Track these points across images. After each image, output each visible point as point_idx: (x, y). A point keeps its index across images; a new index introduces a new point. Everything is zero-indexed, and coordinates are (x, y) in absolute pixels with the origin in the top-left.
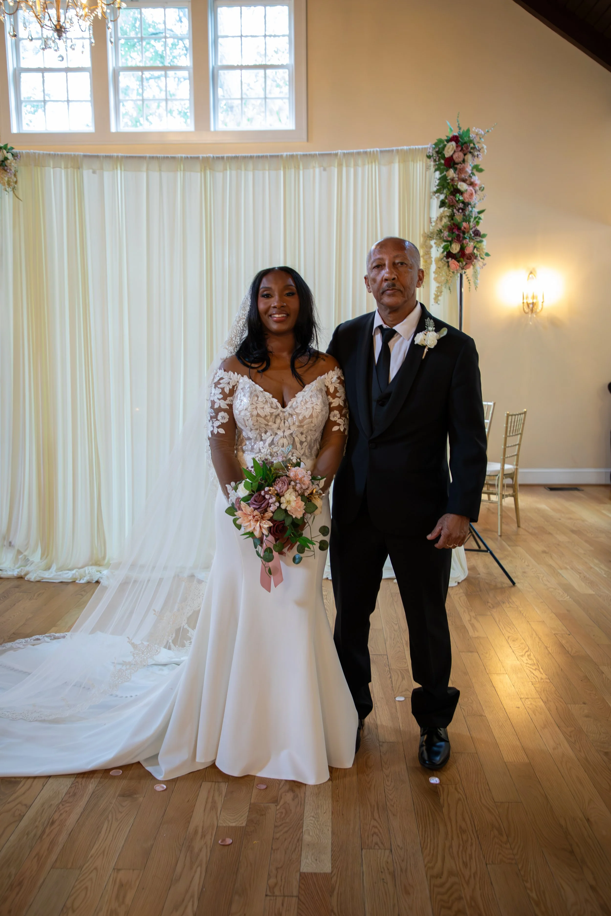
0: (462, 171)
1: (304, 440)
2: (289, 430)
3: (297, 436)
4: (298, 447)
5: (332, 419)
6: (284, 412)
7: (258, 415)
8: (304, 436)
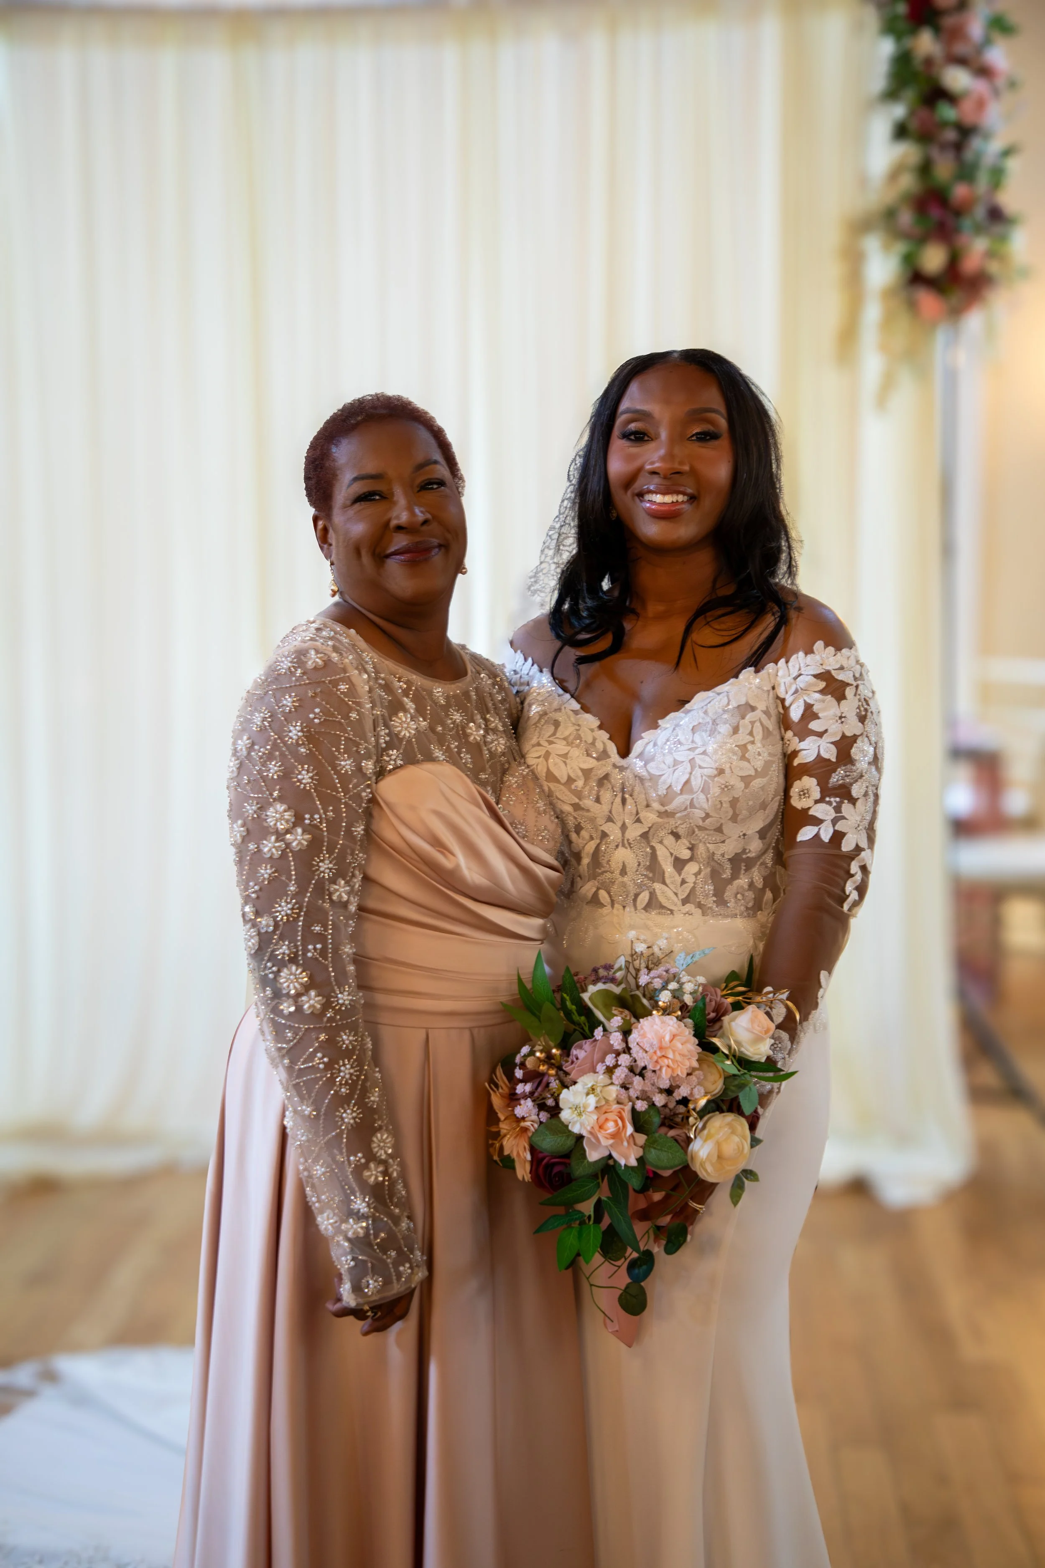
0: (956, 34)
1: (685, 854)
2: (638, 825)
3: (661, 842)
4: (667, 875)
5: (798, 803)
6: (622, 769)
8: (684, 842)
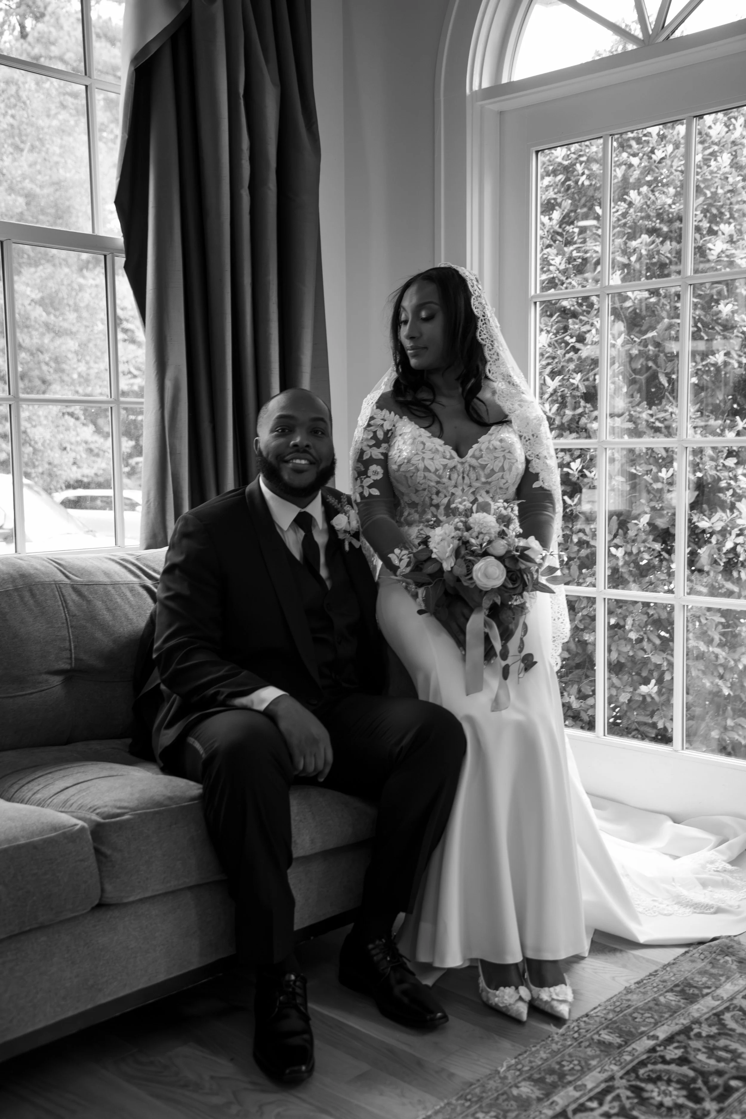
2: (470, 488)
6: (463, 464)
7: (426, 469)
